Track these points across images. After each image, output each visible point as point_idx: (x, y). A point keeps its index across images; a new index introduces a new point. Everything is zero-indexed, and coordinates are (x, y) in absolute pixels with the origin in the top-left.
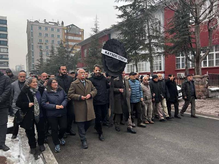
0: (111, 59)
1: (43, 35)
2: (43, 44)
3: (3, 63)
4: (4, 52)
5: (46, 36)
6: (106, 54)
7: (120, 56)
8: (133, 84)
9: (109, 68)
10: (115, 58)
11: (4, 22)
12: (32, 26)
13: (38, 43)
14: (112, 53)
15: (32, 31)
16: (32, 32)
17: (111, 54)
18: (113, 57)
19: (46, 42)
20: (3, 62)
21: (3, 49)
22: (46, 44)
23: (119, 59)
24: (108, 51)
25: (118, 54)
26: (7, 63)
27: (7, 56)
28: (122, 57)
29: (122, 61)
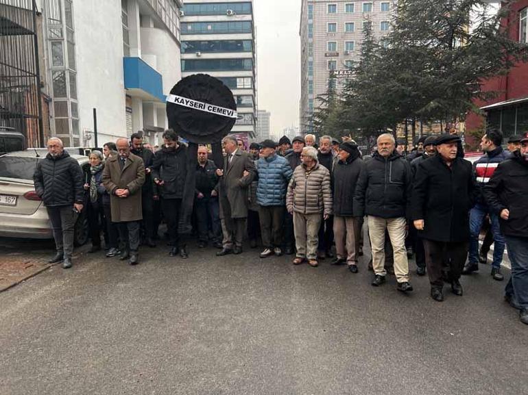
0: (189, 111)
1: (341, 29)
2: (338, 55)
3: (243, 115)
4: (244, 89)
5: (347, 30)
6: (176, 102)
7: (213, 106)
9: (183, 128)
10: (200, 109)
11: (246, 7)
12: (310, 7)
13: (326, 54)
14: (191, 100)
15: (310, 21)
16: (311, 26)
17: (189, 103)
18: (193, 107)
19: (347, 49)
20: (242, 113)
21: (242, 79)
22: (346, 54)
23: (212, 112)
24: (181, 98)
25: (206, 101)
26: (250, 115)
27: (251, 97)
28: (220, 108)
29: (222, 114)
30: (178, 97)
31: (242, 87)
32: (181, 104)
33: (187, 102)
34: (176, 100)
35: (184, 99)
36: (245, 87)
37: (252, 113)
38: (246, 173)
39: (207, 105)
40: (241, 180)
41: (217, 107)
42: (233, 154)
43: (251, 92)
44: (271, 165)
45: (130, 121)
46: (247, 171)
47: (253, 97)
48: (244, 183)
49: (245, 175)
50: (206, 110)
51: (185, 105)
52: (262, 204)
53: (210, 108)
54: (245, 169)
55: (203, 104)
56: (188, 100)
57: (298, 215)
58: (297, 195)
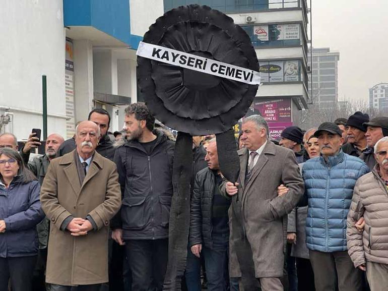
0: (179, 72)
4: (283, 9)
6: (155, 58)
7: (219, 64)
8: (323, 172)
9: (167, 105)
10: (198, 69)
14: (181, 53)
17: (178, 59)
18: (185, 66)
23: (217, 74)
24: (164, 49)
25: (208, 55)
26: (296, 63)
27: (298, 26)
28: (232, 67)
29: (234, 79)
30: (157, 47)
31: (280, 6)
32: (164, 60)
33: (175, 57)
34: (155, 52)
35: (170, 51)
36: (286, 6)
37: (299, 60)
38: (283, 190)
39: (210, 62)
40: (273, 203)
41: (227, 65)
42: (259, 151)
43: (297, 16)
44: (335, 171)
45: (71, 85)
46: (285, 185)
47: (302, 25)
48: (278, 209)
49: (280, 194)
50: (208, 71)
51: (170, 62)
52: (320, 248)
53: (215, 68)
54: (281, 182)
55: (203, 59)
56: (176, 52)
57: (377, 267)
58: (373, 230)
